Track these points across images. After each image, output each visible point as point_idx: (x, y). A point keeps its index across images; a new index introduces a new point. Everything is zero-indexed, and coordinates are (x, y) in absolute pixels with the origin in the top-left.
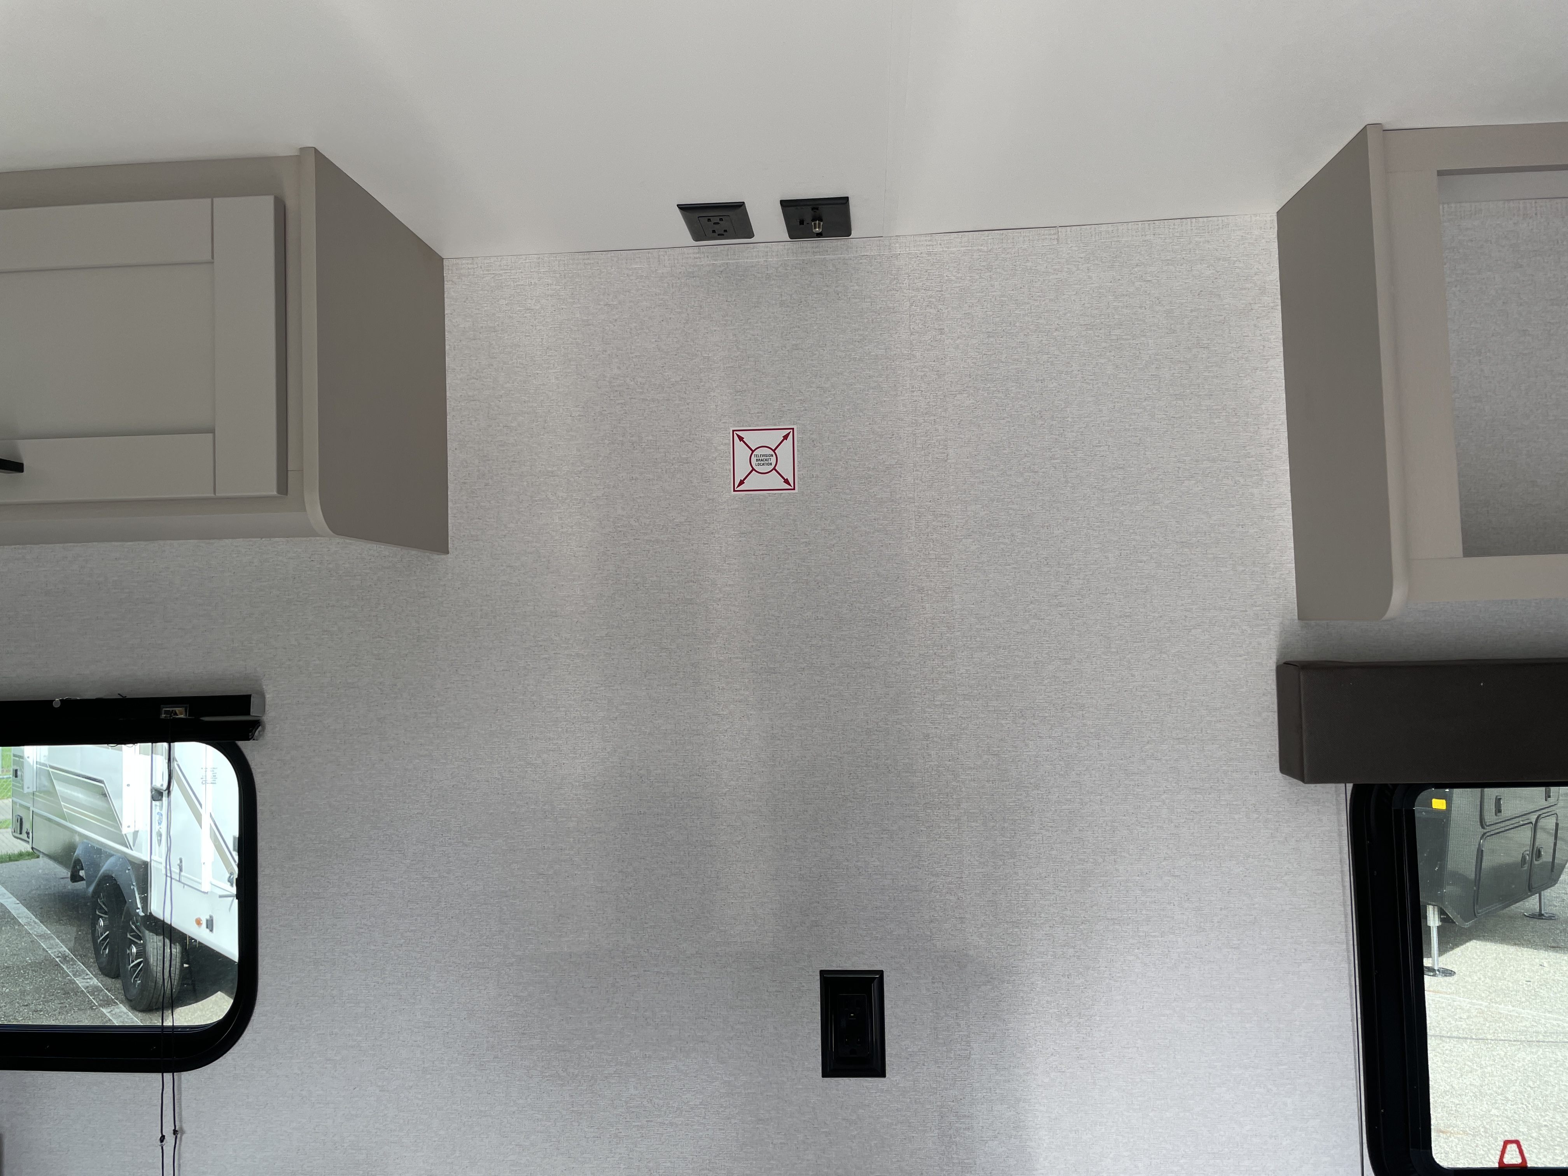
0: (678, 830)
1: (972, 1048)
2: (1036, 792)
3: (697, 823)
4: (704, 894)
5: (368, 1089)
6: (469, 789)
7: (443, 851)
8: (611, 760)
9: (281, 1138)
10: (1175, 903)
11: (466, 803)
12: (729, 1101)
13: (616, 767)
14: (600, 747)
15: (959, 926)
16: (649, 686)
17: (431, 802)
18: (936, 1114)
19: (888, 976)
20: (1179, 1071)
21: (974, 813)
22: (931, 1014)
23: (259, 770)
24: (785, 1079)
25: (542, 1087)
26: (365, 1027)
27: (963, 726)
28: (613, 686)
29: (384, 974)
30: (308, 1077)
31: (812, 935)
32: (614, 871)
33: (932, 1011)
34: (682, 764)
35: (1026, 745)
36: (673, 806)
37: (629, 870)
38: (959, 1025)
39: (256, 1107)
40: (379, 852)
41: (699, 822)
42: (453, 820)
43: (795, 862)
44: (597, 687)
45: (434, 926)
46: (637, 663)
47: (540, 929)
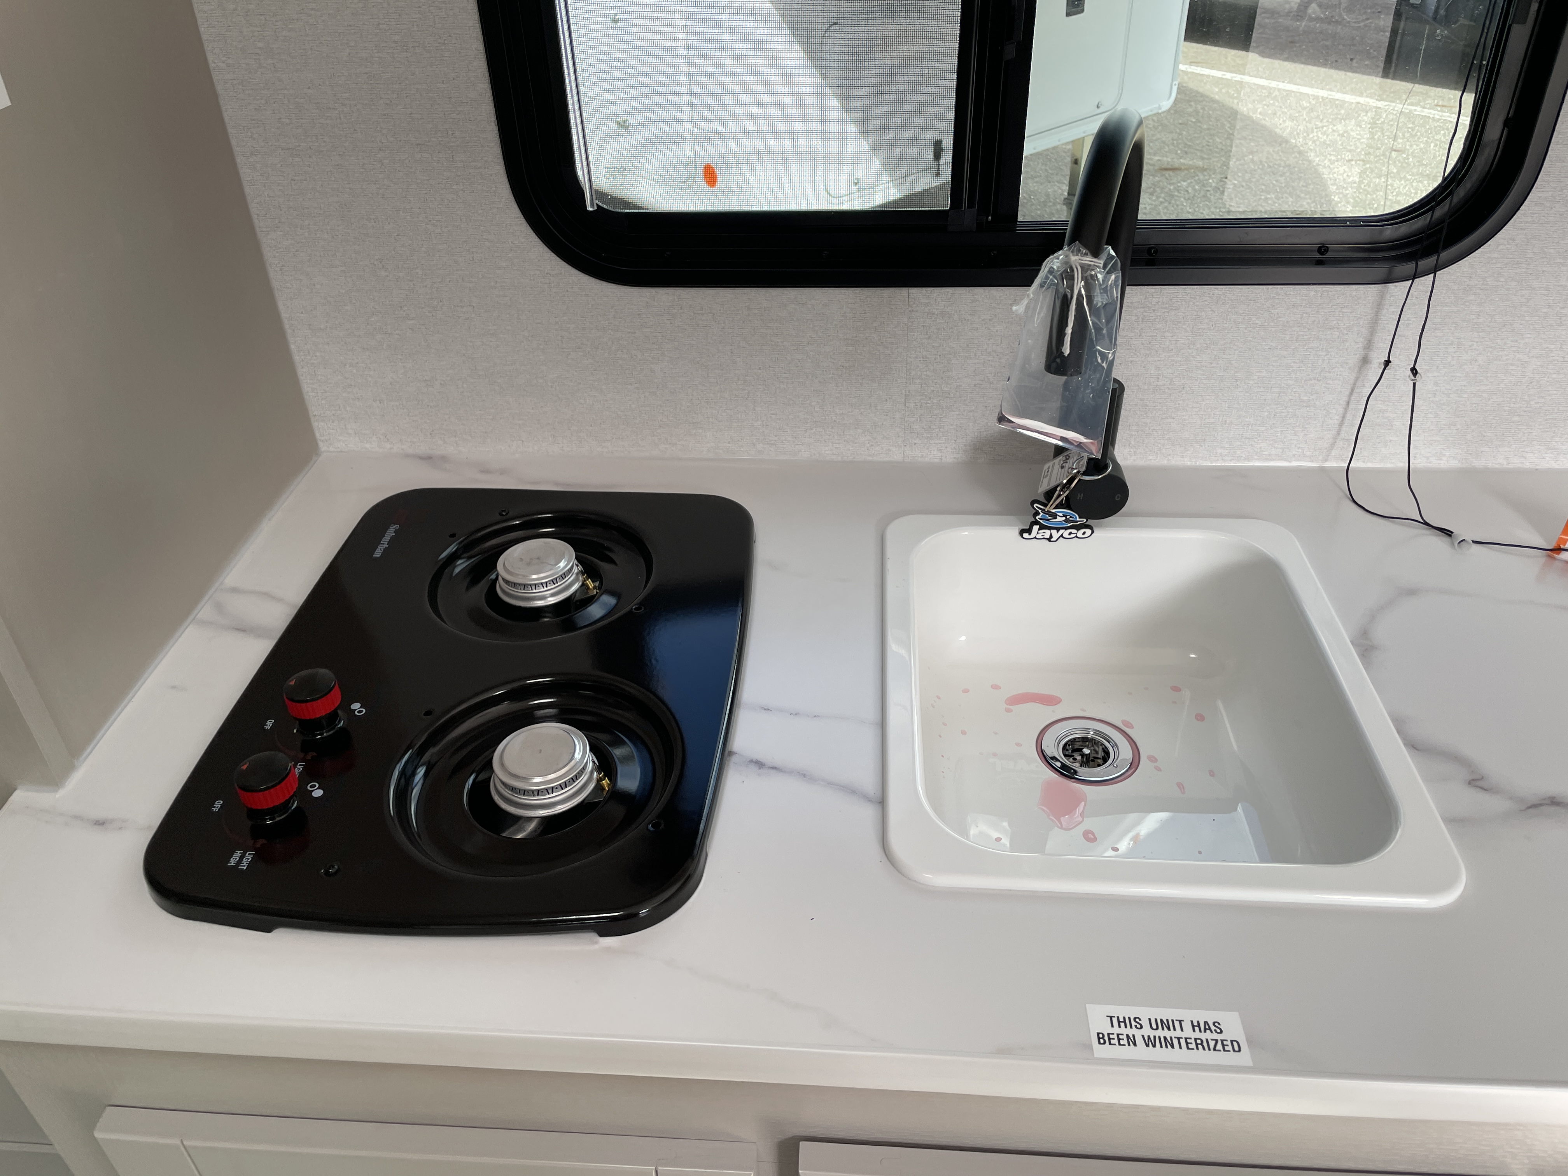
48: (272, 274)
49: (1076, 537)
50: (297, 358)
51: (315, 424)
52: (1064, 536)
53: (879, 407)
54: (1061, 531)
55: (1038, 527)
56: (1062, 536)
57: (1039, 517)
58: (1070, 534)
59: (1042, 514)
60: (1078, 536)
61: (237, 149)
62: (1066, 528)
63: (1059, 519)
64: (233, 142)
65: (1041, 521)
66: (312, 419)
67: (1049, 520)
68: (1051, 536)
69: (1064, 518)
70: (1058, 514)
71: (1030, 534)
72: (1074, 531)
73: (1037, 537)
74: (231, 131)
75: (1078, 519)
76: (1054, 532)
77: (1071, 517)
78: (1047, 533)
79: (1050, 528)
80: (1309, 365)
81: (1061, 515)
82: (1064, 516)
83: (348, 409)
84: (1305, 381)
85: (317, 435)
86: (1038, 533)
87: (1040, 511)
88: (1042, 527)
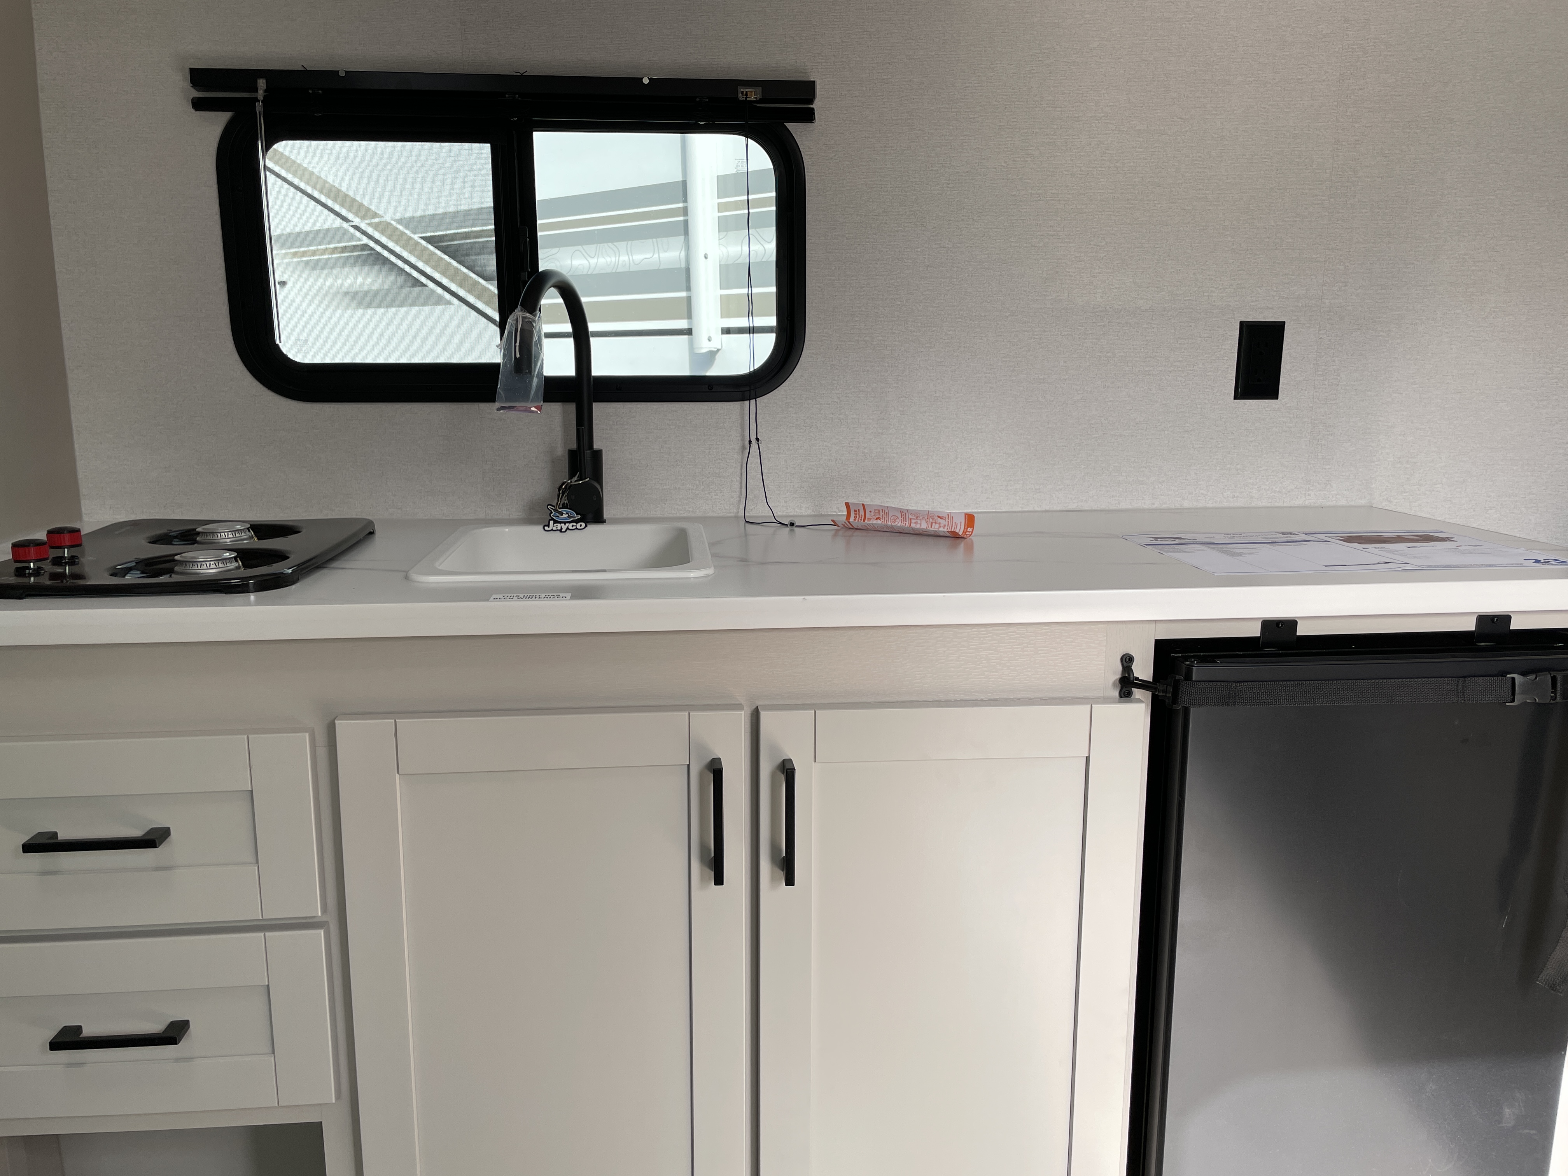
0: (1143, 212)
1: (1341, 378)
2: (1411, 186)
3: (1158, 207)
4: (1159, 262)
5: (892, 413)
6: (980, 175)
7: (957, 225)
8: (1094, 153)
9: (823, 451)
10: (1494, 272)
11: (977, 186)
12: (1165, 418)
13: (1098, 160)
14: (1087, 143)
15: (1343, 288)
16: (1129, 91)
17: (949, 184)
18: (1310, 425)
19: (1288, 326)
20: (1478, 391)
21: (1365, 202)
22: (1315, 353)
23: (807, 153)
24: (1207, 402)
25: (1026, 410)
26: (890, 366)
27: (1365, 133)
28: (1101, 91)
29: (907, 324)
30: (845, 404)
31: (1237, 295)
32: (1090, 244)
33: (1316, 352)
34: (1150, 158)
35: (1409, 150)
36: (1140, 193)
37: (1102, 244)
38: (1334, 361)
39: (804, 428)
40: (906, 225)
41: (1159, 206)
42: (966, 200)
43: (1230, 238)
44: (1087, 91)
45: (947, 286)
46: (1121, 72)
47: (1030, 290)
48: (71, 396)
49: (577, 529)
50: (77, 454)
51: (82, 502)
52: (569, 527)
53: (467, 481)
54: (567, 524)
55: (553, 521)
56: (568, 528)
57: (553, 514)
58: (573, 526)
59: (554, 513)
60: (578, 527)
61: (62, 318)
62: (570, 522)
63: (565, 516)
64: (62, 315)
65: (554, 518)
66: (82, 498)
67: (558, 516)
68: (562, 528)
69: (567, 515)
70: (563, 512)
71: (549, 527)
72: (575, 524)
73: (554, 529)
74: (61, 308)
75: (576, 516)
76: (563, 525)
77: (571, 514)
78: (559, 526)
79: (560, 523)
80: (715, 451)
81: (565, 512)
82: (567, 513)
83: (108, 490)
84: (715, 460)
85: (83, 509)
86: (553, 526)
87: (552, 510)
88: (555, 522)
